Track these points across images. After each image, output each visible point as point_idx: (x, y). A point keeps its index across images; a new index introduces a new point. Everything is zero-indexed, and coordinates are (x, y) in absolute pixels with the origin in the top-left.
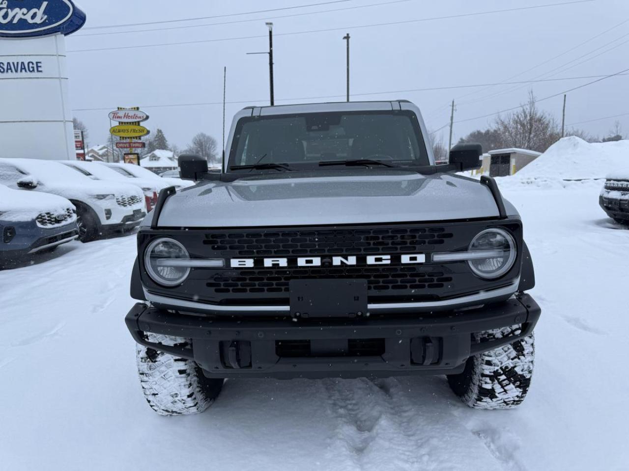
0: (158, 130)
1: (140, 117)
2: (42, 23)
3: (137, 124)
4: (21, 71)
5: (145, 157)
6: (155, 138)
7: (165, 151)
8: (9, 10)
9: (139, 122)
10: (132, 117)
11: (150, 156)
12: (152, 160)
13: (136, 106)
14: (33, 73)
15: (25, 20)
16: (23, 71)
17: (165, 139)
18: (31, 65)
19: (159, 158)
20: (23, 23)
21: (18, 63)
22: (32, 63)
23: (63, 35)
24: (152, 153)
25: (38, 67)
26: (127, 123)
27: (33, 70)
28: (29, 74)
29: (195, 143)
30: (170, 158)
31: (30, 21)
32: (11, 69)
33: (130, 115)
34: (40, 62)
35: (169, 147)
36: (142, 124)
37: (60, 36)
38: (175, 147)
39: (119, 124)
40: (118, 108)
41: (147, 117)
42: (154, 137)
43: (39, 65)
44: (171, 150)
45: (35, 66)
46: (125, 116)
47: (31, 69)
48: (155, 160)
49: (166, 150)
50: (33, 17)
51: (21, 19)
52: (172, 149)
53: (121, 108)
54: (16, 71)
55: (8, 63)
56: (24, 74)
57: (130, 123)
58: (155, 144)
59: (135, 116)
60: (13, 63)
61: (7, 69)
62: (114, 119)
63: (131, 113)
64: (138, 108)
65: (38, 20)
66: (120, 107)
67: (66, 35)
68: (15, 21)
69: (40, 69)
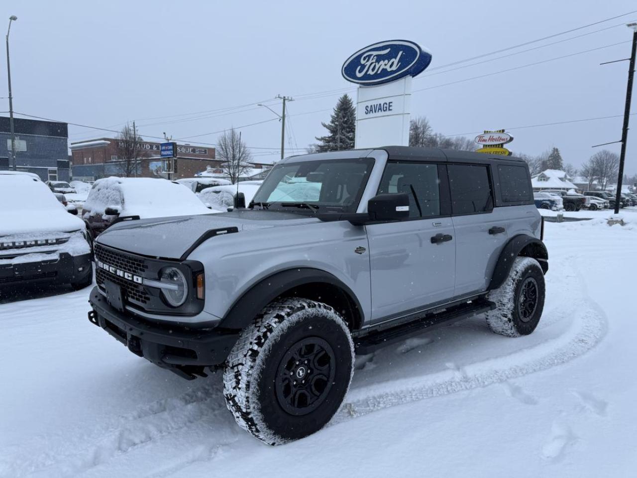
0: (554, 149)
1: (503, 140)
2: (397, 69)
3: (500, 146)
4: (378, 111)
5: (534, 177)
6: (550, 157)
7: (557, 171)
8: (377, 63)
9: (502, 145)
10: (496, 140)
11: (539, 177)
12: (541, 180)
13: (501, 129)
14: (386, 112)
15: (386, 69)
16: (380, 111)
17: (560, 158)
18: (385, 106)
19: (549, 178)
20: (385, 72)
21: (377, 105)
22: (386, 103)
23: (411, 77)
24: (541, 173)
25: (389, 106)
26: (491, 145)
27: (386, 110)
28: (383, 113)
29: (593, 162)
30: (561, 179)
31: (389, 70)
32: (372, 111)
33: (494, 138)
34: (391, 103)
35: (563, 166)
36: (505, 146)
37: (409, 78)
38: (570, 167)
39: (484, 147)
40: (485, 132)
41: (511, 139)
42: (548, 156)
43: (391, 104)
44: (564, 170)
45: (388, 106)
46: (489, 139)
47: (385, 109)
48: (544, 180)
49: (560, 170)
50: (391, 66)
51: (383, 69)
52: (566, 169)
53: (487, 132)
54: (375, 112)
55: (371, 106)
56: (380, 113)
57: (494, 145)
58: (548, 163)
59: (500, 139)
60: (374, 105)
61: (370, 111)
62: (479, 142)
63: (496, 136)
64: (503, 131)
65: (394, 68)
66: (486, 130)
67: (413, 76)
68: (379, 72)
69: (391, 108)
